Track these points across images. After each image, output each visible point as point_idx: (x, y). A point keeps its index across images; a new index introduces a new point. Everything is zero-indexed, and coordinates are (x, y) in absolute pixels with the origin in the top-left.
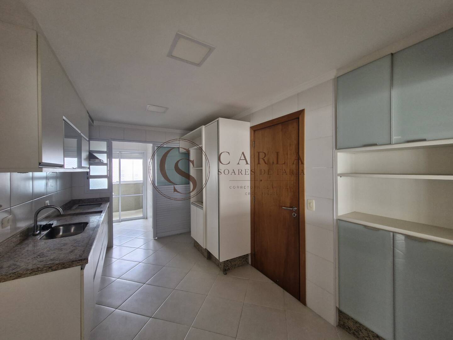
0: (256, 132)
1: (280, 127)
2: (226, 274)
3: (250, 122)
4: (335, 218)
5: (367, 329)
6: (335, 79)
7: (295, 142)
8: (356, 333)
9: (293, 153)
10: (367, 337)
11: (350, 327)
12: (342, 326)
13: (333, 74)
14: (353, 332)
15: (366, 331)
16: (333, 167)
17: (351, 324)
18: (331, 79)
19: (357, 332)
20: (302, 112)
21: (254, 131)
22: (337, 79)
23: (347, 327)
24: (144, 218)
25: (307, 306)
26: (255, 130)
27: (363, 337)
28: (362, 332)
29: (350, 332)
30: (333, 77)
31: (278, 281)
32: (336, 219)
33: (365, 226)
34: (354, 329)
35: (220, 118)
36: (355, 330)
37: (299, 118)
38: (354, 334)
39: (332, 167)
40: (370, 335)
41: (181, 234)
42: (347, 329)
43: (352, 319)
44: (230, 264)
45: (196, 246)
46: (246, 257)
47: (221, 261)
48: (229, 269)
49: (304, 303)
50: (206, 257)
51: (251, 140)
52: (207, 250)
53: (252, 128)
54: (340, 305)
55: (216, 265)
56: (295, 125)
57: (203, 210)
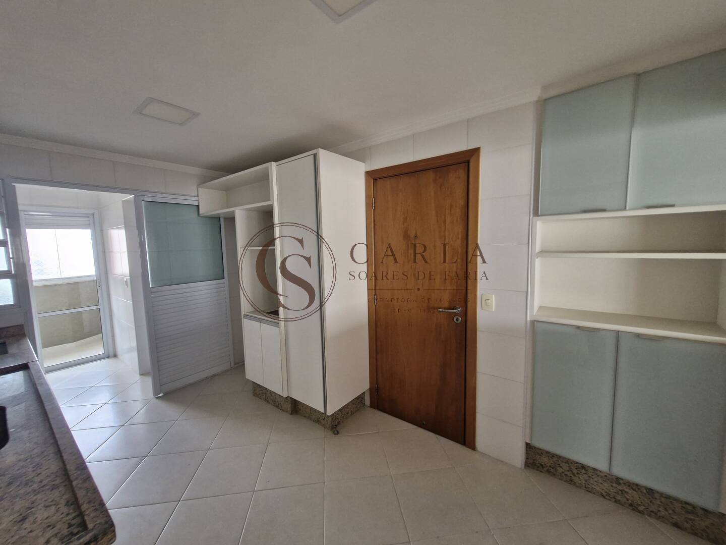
0: (379, 182)
1: (430, 175)
2: (338, 433)
3: (364, 162)
4: (529, 319)
5: (568, 461)
6: (537, 102)
7: (462, 202)
8: (552, 470)
9: (457, 221)
10: (568, 471)
11: (543, 464)
12: (530, 466)
13: (535, 94)
14: (548, 469)
15: (567, 465)
16: (528, 243)
17: (545, 460)
18: (530, 102)
19: (553, 468)
20: (475, 152)
21: (375, 180)
22: (543, 105)
23: (539, 465)
24: (108, 357)
25: (477, 451)
26: (375, 178)
27: (563, 472)
28: (561, 467)
29: (543, 470)
30: (536, 99)
31: (425, 423)
32: (530, 321)
33: (578, 327)
34: (548, 465)
35: (320, 149)
36: (550, 466)
37: (468, 162)
38: (548, 471)
40: (572, 467)
42: (538, 467)
43: (548, 452)
45: (261, 393)
46: (360, 398)
47: (329, 413)
48: (339, 423)
49: (473, 447)
50: (287, 412)
51: (367, 197)
52: (291, 398)
53: (369, 174)
54: (531, 438)
55: (314, 421)
56: (462, 173)
57: (279, 327)
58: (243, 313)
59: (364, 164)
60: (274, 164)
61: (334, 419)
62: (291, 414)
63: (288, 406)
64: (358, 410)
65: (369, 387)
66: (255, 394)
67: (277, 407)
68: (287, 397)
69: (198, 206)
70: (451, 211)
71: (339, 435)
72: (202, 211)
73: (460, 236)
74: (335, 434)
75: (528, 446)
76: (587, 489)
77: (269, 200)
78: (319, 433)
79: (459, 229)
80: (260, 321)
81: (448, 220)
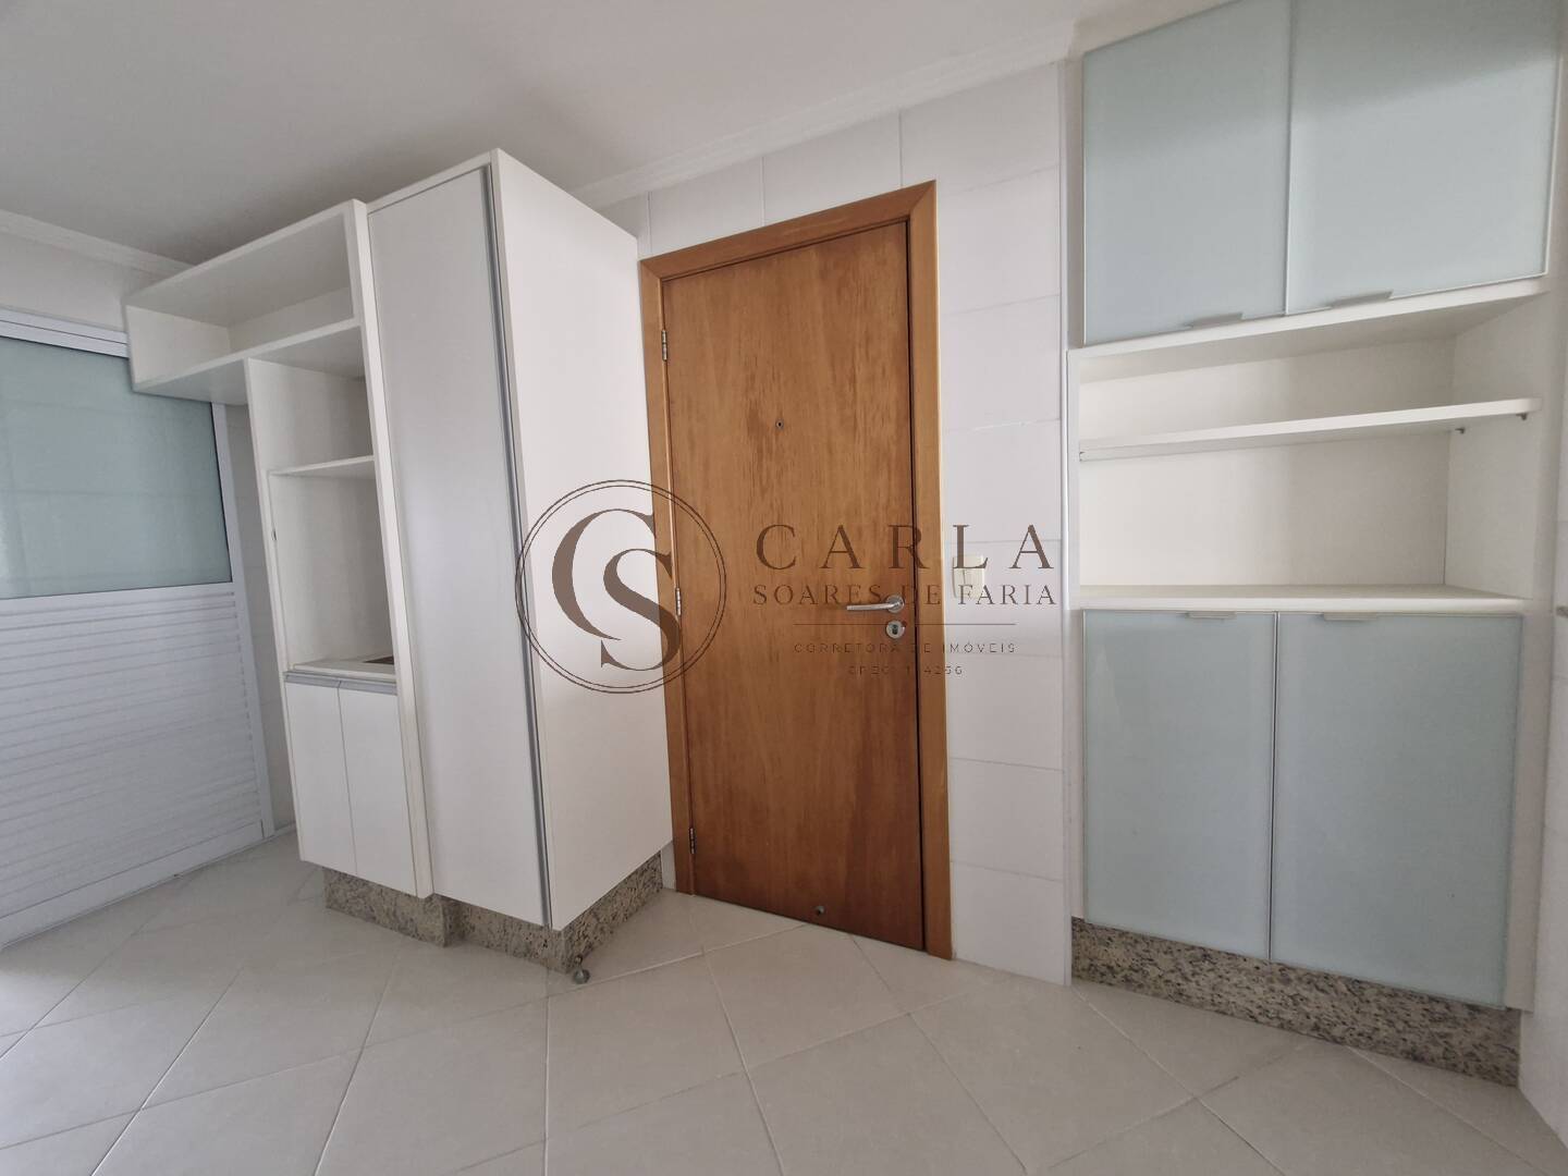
0: (678, 288)
1: (812, 258)
2: (587, 977)
3: (637, 234)
4: (1067, 608)
5: (1170, 947)
6: (1068, 61)
7: (894, 326)
8: (1135, 976)
9: (884, 373)
10: (1172, 971)
11: (1113, 964)
12: (1084, 974)
13: (1059, 43)
14: (1125, 977)
15: (1169, 956)
16: (1061, 418)
17: (1116, 954)
18: (1052, 63)
19: (1136, 971)
20: (925, 191)
21: (666, 282)
22: (1080, 71)
23: (1104, 969)
25: (956, 959)
26: (666, 276)
27: (1160, 977)
28: (1156, 965)
29: (1114, 981)
30: (1060, 53)
31: (822, 910)
32: (1072, 611)
33: (1187, 614)
34: (1126, 965)
35: (500, 152)
36: (1131, 968)
37: (907, 221)
38: (1127, 980)
39: (1057, 415)
40: (1182, 961)
41: (201, 870)
42: (1103, 974)
43: (1123, 934)
44: (594, 920)
45: (351, 898)
46: (649, 870)
47: (560, 922)
48: (590, 947)
49: (945, 952)
50: (433, 939)
51: (648, 328)
52: (443, 898)
53: (648, 266)
54: (1085, 909)
55: (515, 954)
56: (892, 252)
57: (396, 694)
58: (282, 667)
59: (633, 238)
60: (360, 209)
61: (575, 938)
62: (446, 945)
63: (437, 924)
64: (644, 903)
65: (669, 837)
66: (333, 904)
67: (402, 930)
68: (430, 899)
69: (126, 360)
70: (867, 353)
71: (592, 981)
72: (141, 374)
73: (893, 414)
74: (579, 982)
75: (1079, 926)
76: (1216, 1008)
77: (351, 315)
78: (532, 983)
79: (891, 394)
80: (338, 683)
81: (861, 373)
